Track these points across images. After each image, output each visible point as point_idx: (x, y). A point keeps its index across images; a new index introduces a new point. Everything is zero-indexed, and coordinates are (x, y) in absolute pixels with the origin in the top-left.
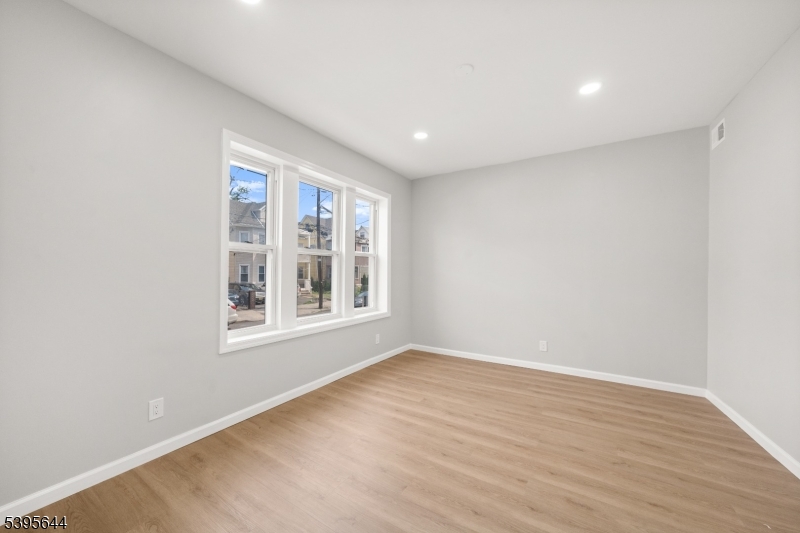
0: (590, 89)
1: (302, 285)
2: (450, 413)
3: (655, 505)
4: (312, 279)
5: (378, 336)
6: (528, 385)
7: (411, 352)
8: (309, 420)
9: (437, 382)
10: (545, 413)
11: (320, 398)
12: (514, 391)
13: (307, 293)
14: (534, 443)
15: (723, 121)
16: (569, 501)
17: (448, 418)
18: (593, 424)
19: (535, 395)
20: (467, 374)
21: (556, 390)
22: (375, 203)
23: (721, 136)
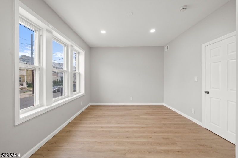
0: (153, 31)
1: (22, 85)
2: (119, 123)
3: (176, 132)
4: (27, 82)
5: (82, 102)
6: (131, 110)
7: (91, 106)
8: (68, 143)
9: (107, 114)
10: (141, 116)
11: (67, 132)
12: (129, 112)
13: (25, 88)
14: (145, 126)
15: (168, 46)
16: (163, 138)
17: (119, 125)
18: (152, 116)
19: (135, 112)
20: (114, 110)
21: (138, 110)
22: (79, 53)
23: (167, 48)
